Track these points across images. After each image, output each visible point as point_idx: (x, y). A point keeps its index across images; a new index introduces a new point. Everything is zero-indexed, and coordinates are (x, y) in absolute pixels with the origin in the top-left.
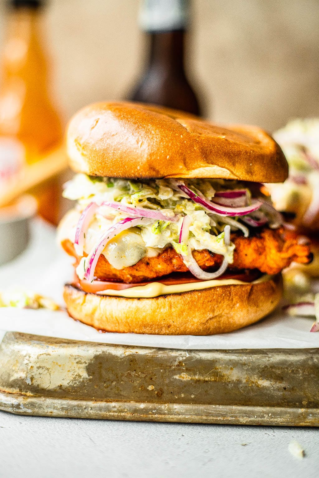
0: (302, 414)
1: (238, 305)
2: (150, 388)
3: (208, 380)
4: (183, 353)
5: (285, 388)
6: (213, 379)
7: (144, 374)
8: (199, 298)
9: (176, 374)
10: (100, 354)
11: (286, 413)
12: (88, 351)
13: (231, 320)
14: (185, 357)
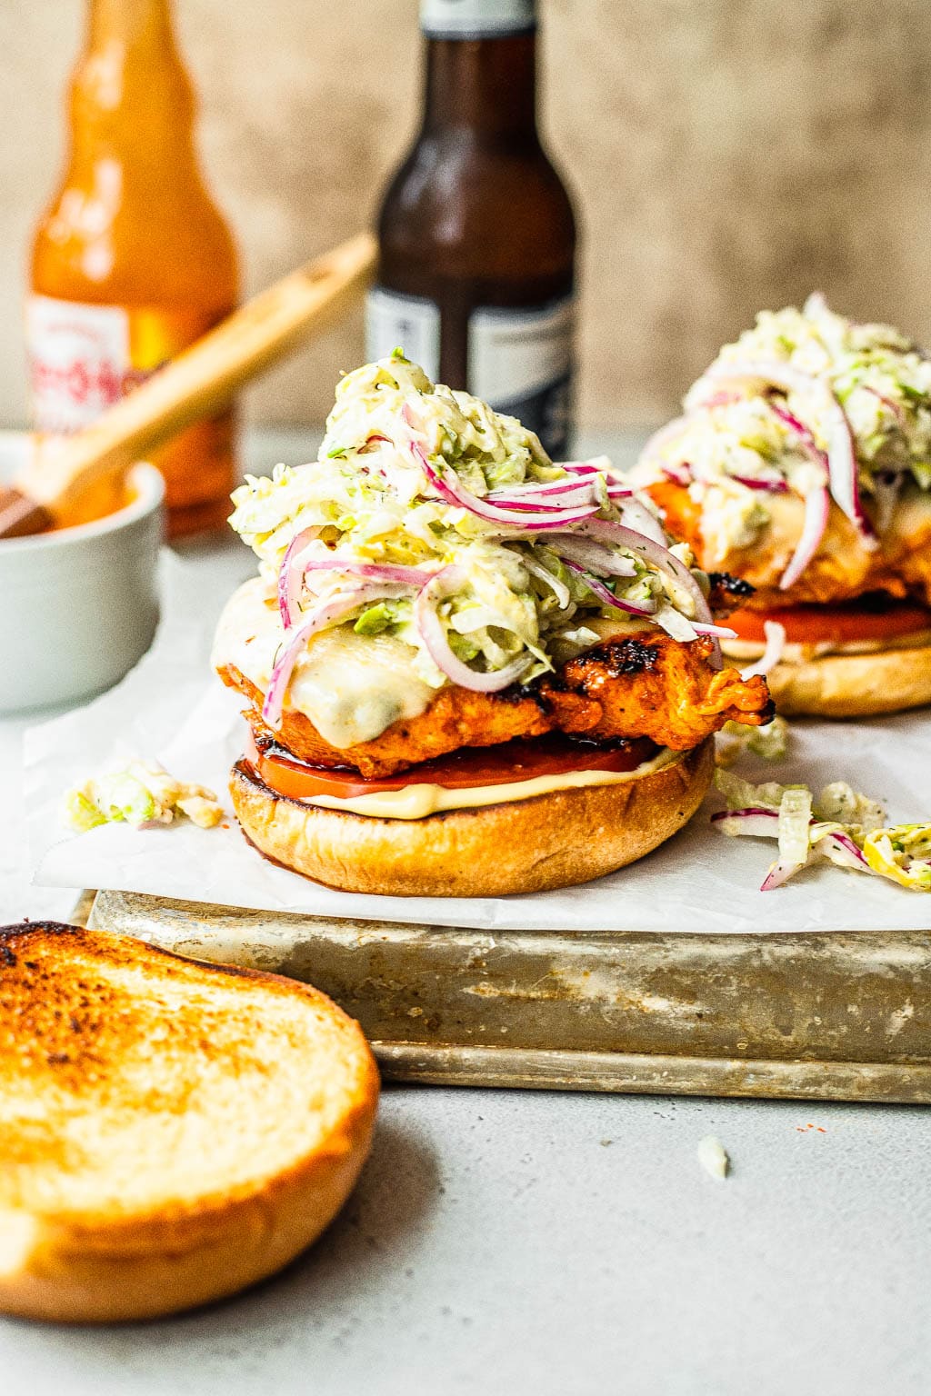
0: (732, 1073)
1: (601, 830)
2: (414, 1012)
3: (535, 997)
4: (482, 939)
5: (700, 1016)
6: (547, 996)
7: (401, 984)
8: (515, 822)
9: (467, 986)
10: (306, 942)
11: (699, 1070)
12: (281, 934)
13: (587, 860)
14: (487, 948)
